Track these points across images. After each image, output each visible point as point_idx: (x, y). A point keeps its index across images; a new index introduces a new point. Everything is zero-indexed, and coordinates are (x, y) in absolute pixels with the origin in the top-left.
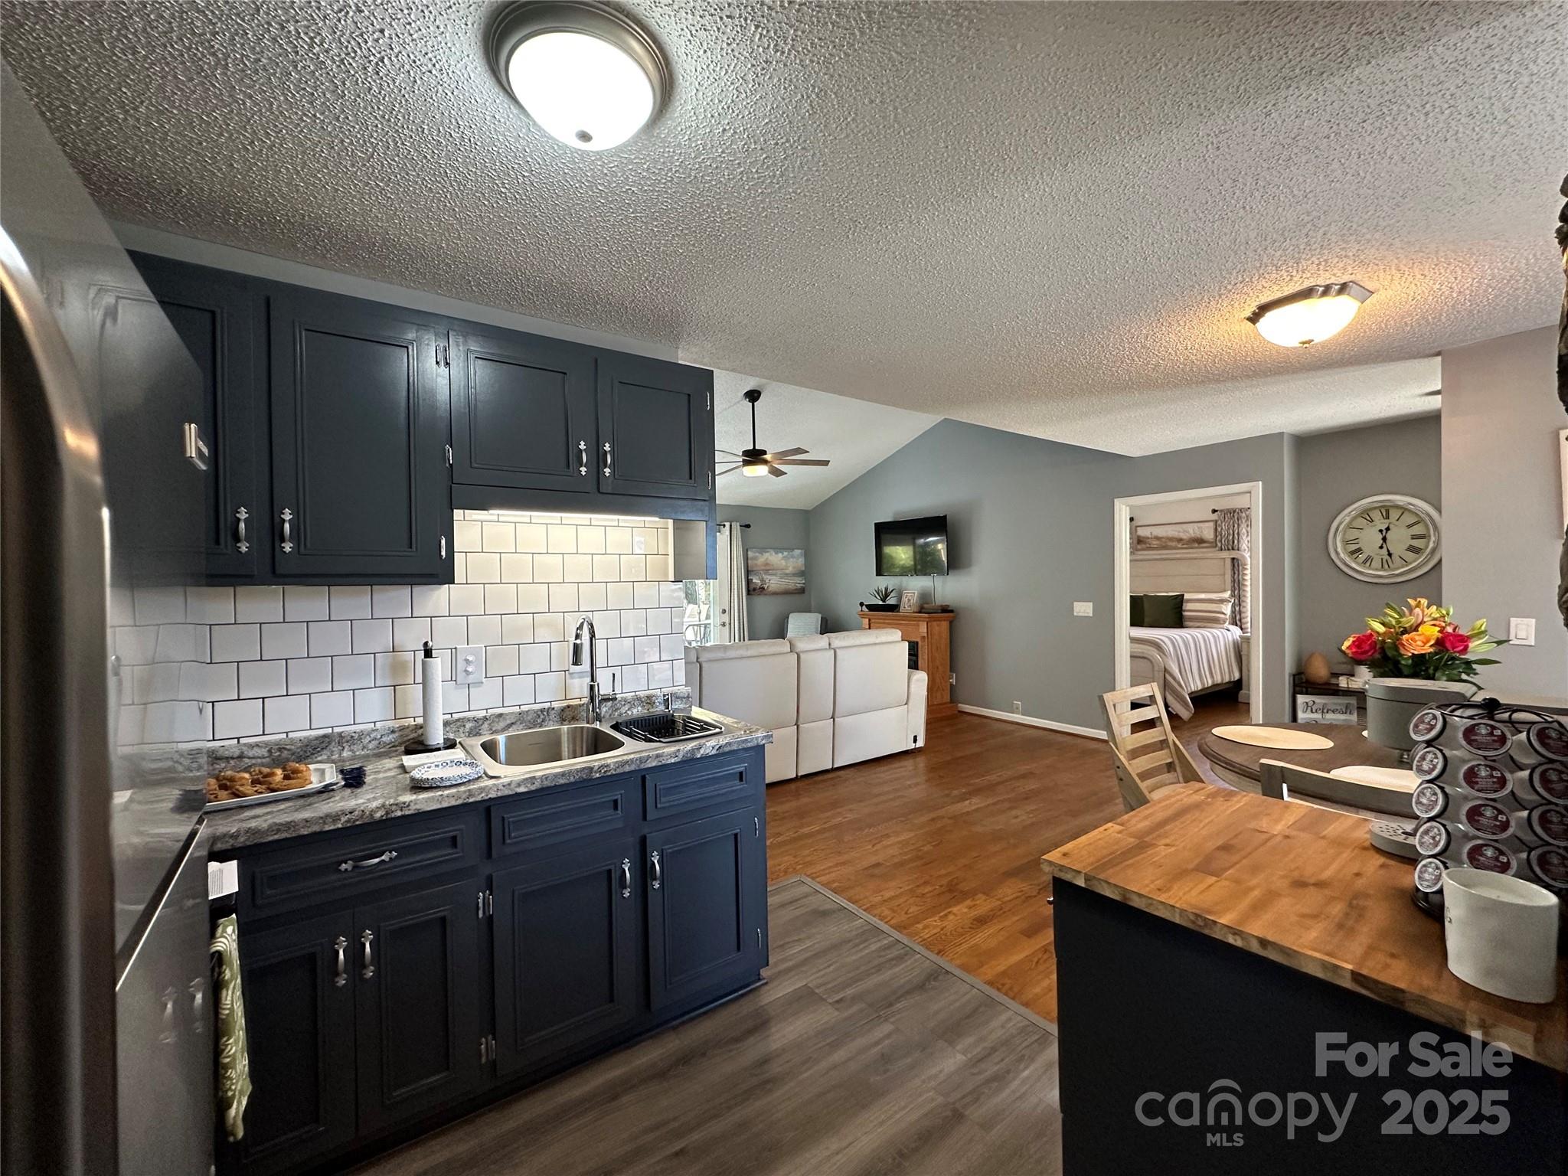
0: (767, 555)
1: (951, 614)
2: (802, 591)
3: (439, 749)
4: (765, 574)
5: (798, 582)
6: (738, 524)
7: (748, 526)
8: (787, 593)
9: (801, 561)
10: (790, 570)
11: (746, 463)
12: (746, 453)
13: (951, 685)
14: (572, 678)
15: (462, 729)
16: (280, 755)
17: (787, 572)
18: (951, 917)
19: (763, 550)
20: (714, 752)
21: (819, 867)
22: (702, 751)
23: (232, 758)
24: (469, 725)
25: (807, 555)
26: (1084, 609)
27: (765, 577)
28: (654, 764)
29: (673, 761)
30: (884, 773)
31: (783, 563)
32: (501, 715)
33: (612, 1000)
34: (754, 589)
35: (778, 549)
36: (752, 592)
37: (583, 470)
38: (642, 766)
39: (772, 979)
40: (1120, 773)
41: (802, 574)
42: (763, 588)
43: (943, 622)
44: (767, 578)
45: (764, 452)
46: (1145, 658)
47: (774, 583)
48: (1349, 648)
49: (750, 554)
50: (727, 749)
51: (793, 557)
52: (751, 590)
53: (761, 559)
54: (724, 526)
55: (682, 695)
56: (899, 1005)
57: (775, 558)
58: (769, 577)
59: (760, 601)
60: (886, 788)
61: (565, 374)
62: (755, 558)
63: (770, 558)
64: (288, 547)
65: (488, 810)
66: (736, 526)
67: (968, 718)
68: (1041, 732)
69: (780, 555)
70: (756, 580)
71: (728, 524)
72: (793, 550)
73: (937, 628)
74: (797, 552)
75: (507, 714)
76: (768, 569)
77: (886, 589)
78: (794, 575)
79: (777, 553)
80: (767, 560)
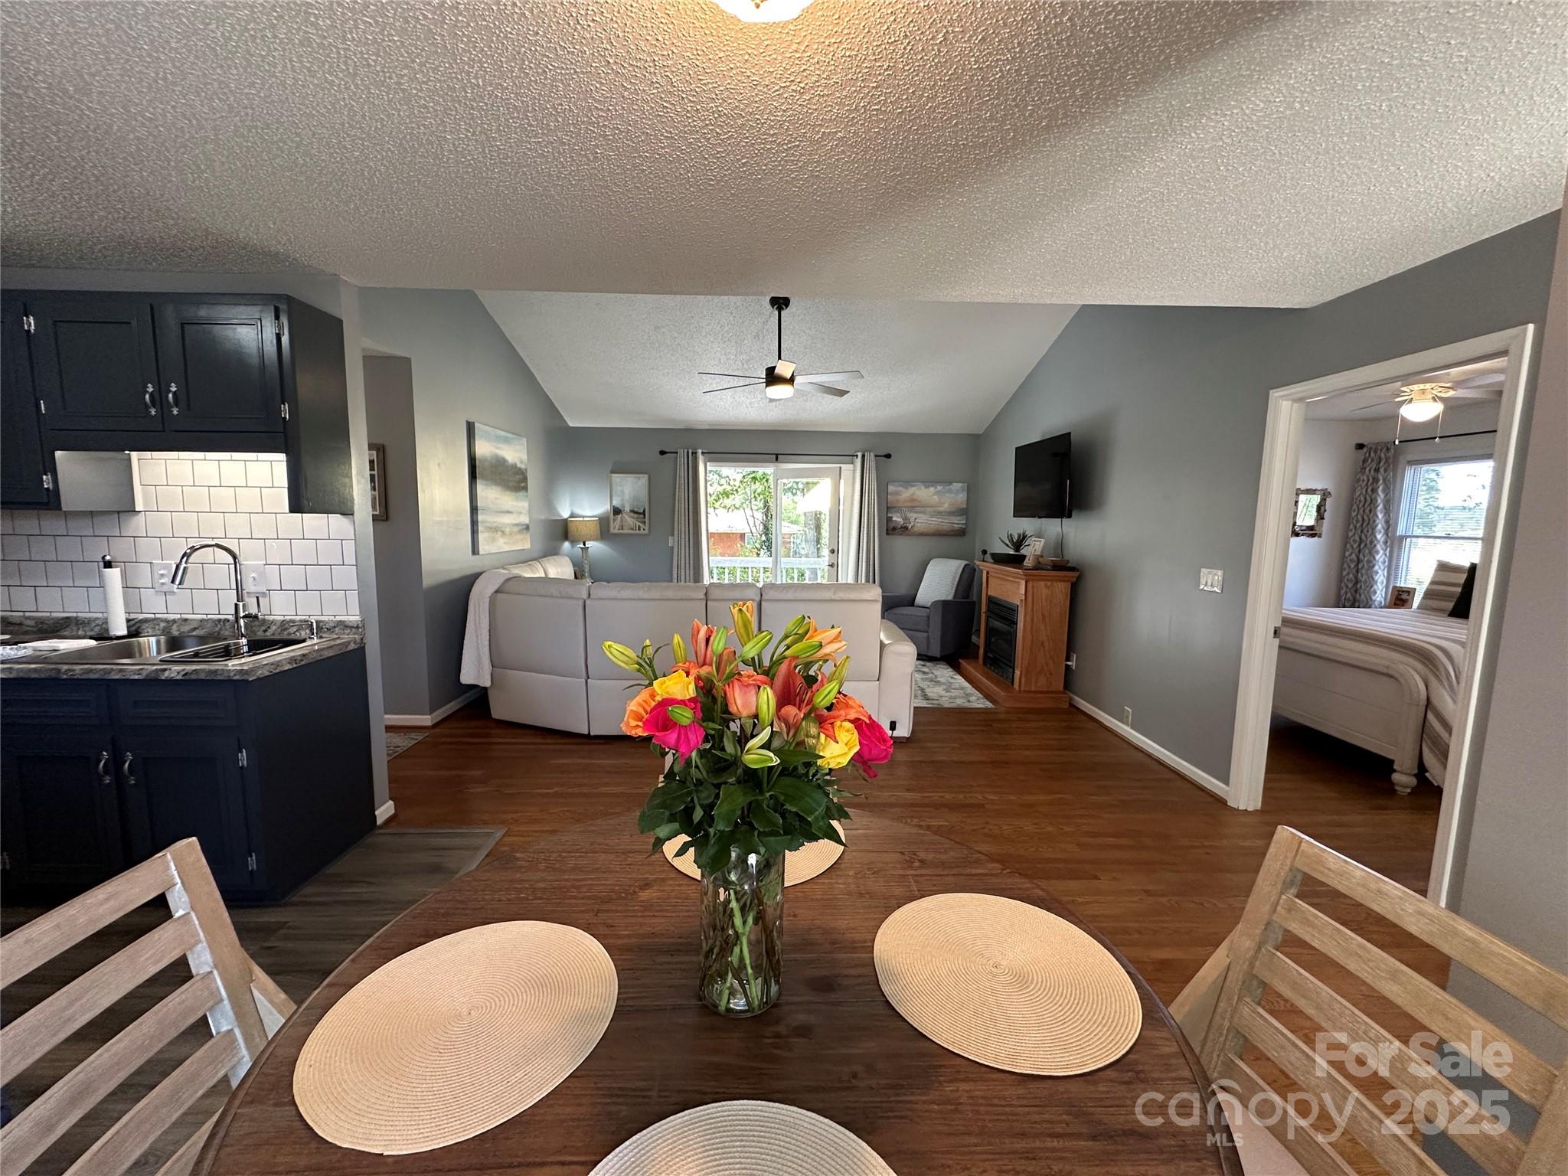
0: (912, 490)
1: (1076, 574)
2: (961, 533)
4: (911, 512)
5: (958, 522)
6: (873, 454)
7: (888, 456)
8: (939, 534)
9: (962, 497)
10: (946, 507)
17: (942, 509)
19: (908, 483)
21: (532, 828)
25: (969, 491)
27: (909, 515)
31: (936, 498)
34: (894, 529)
35: (929, 483)
36: (891, 532)
41: (963, 512)
42: (906, 528)
43: (1065, 583)
44: (912, 516)
47: (921, 521)
49: (891, 488)
51: (950, 491)
52: (891, 530)
53: (904, 494)
54: (855, 456)
57: (924, 494)
58: (915, 515)
59: (900, 543)
62: (897, 493)
63: (918, 493)
66: (870, 458)
69: (932, 489)
70: (897, 518)
71: (860, 454)
72: (951, 483)
73: (1045, 592)
74: (957, 486)
76: (915, 505)
77: (1019, 535)
78: (951, 513)
79: (927, 487)
80: (913, 494)
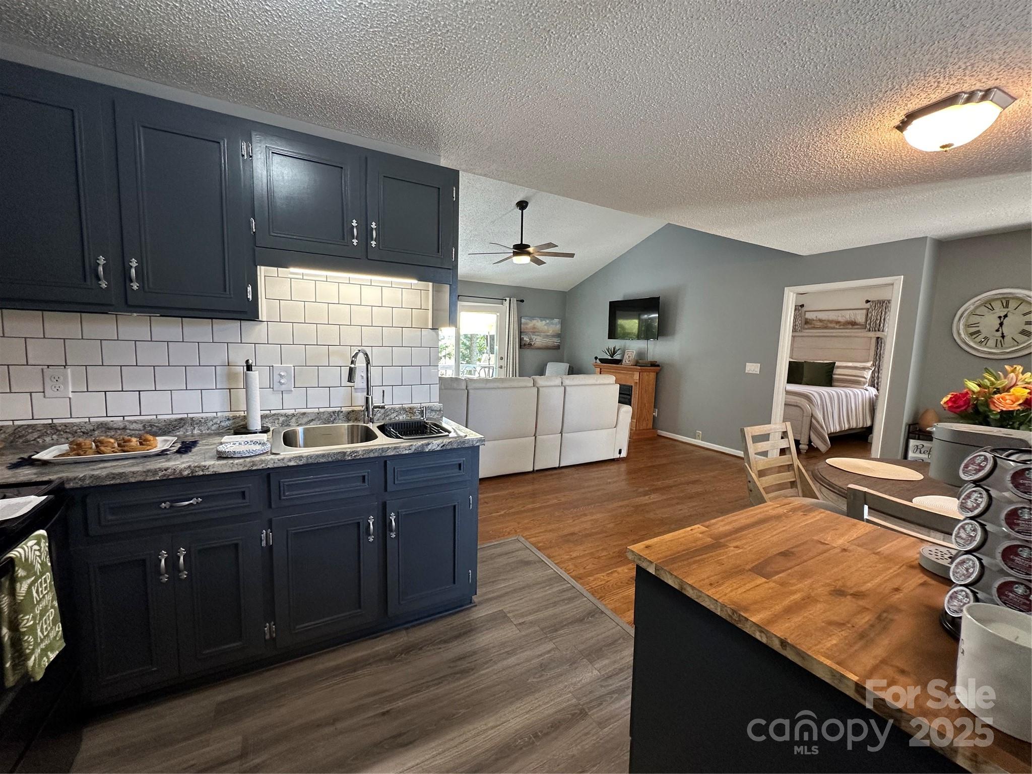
0: (534, 322)
1: (658, 368)
2: (557, 348)
3: (256, 433)
4: (533, 335)
5: (556, 341)
6: (515, 299)
7: (522, 301)
8: (547, 348)
9: (559, 327)
10: (550, 332)
11: (515, 254)
12: (516, 247)
13: (654, 416)
14: (356, 392)
15: (276, 421)
16: (150, 430)
17: (548, 334)
18: (615, 575)
19: (532, 318)
20: (439, 448)
21: (533, 532)
22: (430, 447)
23: (119, 429)
24: (282, 419)
25: (563, 323)
26: (753, 368)
27: (532, 337)
28: (392, 454)
29: (407, 452)
30: (595, 473)
31: (546, 327)
32: (304, 414)
33: (360, 607)
34: (525, 345)
35: (543, 318)
36: (522, 347)
37: (355, 241)
38: (383, 454)
39: (480, 603)
40: (750, 485)
41: (558, 336)
42: (531, 345)
43: (651, 373)
44: (534, 337)
45: (528, 246)
46: (797, 406)
47: (538, 341)
48: (946, 403)
49: (523, 320)
50: (449, 447)
51: (552, 324)
52: (522, 345)
53: (529, 324)
54: (506, 300)
55: (435, 409)
56: (562, 632)
57: (540, 324)
58: (535, 337)
59: (528, 352)
60: (593, 483)
61: (342, 168)
62: (526, 324)
63: (537, 324)
64: (135, 286)
65: (268, 476)
66: (514, 301)
67: (663, 440)
68: (715, 454)
69: (544, 322)
70: (526, 339)
71: (508, 299)
72: (553, 319)
73: (647, 377)
74: (556, 320)
75: (308, 413)
76: (535, 331)
77: (614, 348)
78: (553, 336)
79: (541, 321)
80: (534, 325)
